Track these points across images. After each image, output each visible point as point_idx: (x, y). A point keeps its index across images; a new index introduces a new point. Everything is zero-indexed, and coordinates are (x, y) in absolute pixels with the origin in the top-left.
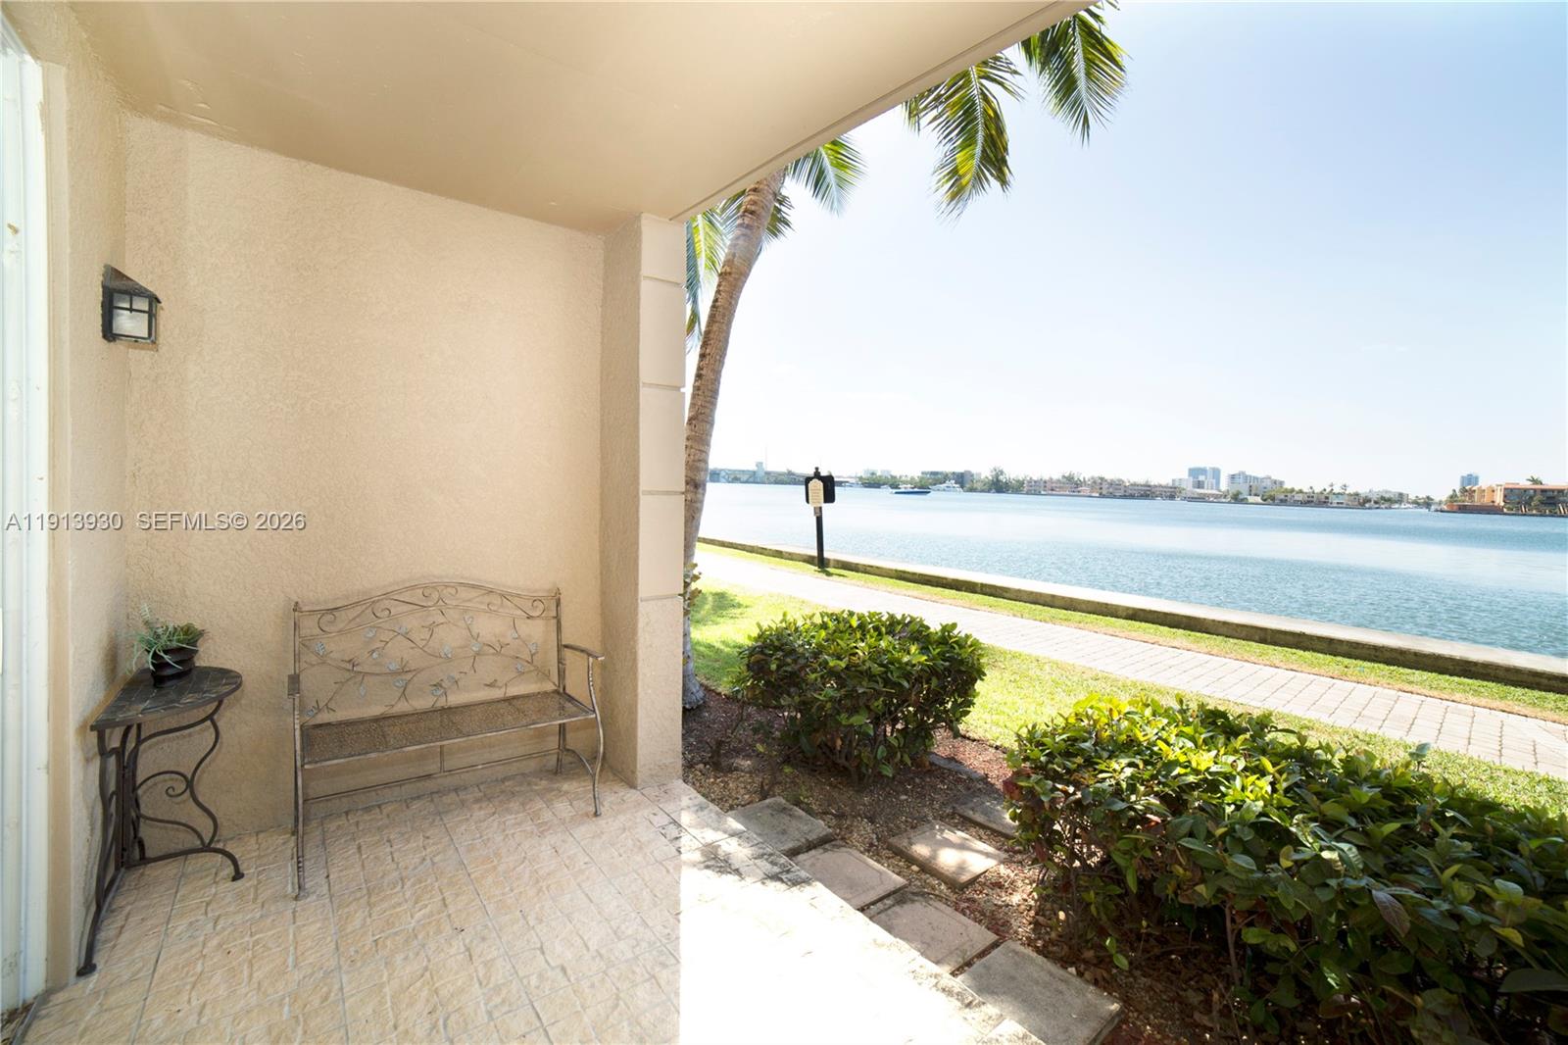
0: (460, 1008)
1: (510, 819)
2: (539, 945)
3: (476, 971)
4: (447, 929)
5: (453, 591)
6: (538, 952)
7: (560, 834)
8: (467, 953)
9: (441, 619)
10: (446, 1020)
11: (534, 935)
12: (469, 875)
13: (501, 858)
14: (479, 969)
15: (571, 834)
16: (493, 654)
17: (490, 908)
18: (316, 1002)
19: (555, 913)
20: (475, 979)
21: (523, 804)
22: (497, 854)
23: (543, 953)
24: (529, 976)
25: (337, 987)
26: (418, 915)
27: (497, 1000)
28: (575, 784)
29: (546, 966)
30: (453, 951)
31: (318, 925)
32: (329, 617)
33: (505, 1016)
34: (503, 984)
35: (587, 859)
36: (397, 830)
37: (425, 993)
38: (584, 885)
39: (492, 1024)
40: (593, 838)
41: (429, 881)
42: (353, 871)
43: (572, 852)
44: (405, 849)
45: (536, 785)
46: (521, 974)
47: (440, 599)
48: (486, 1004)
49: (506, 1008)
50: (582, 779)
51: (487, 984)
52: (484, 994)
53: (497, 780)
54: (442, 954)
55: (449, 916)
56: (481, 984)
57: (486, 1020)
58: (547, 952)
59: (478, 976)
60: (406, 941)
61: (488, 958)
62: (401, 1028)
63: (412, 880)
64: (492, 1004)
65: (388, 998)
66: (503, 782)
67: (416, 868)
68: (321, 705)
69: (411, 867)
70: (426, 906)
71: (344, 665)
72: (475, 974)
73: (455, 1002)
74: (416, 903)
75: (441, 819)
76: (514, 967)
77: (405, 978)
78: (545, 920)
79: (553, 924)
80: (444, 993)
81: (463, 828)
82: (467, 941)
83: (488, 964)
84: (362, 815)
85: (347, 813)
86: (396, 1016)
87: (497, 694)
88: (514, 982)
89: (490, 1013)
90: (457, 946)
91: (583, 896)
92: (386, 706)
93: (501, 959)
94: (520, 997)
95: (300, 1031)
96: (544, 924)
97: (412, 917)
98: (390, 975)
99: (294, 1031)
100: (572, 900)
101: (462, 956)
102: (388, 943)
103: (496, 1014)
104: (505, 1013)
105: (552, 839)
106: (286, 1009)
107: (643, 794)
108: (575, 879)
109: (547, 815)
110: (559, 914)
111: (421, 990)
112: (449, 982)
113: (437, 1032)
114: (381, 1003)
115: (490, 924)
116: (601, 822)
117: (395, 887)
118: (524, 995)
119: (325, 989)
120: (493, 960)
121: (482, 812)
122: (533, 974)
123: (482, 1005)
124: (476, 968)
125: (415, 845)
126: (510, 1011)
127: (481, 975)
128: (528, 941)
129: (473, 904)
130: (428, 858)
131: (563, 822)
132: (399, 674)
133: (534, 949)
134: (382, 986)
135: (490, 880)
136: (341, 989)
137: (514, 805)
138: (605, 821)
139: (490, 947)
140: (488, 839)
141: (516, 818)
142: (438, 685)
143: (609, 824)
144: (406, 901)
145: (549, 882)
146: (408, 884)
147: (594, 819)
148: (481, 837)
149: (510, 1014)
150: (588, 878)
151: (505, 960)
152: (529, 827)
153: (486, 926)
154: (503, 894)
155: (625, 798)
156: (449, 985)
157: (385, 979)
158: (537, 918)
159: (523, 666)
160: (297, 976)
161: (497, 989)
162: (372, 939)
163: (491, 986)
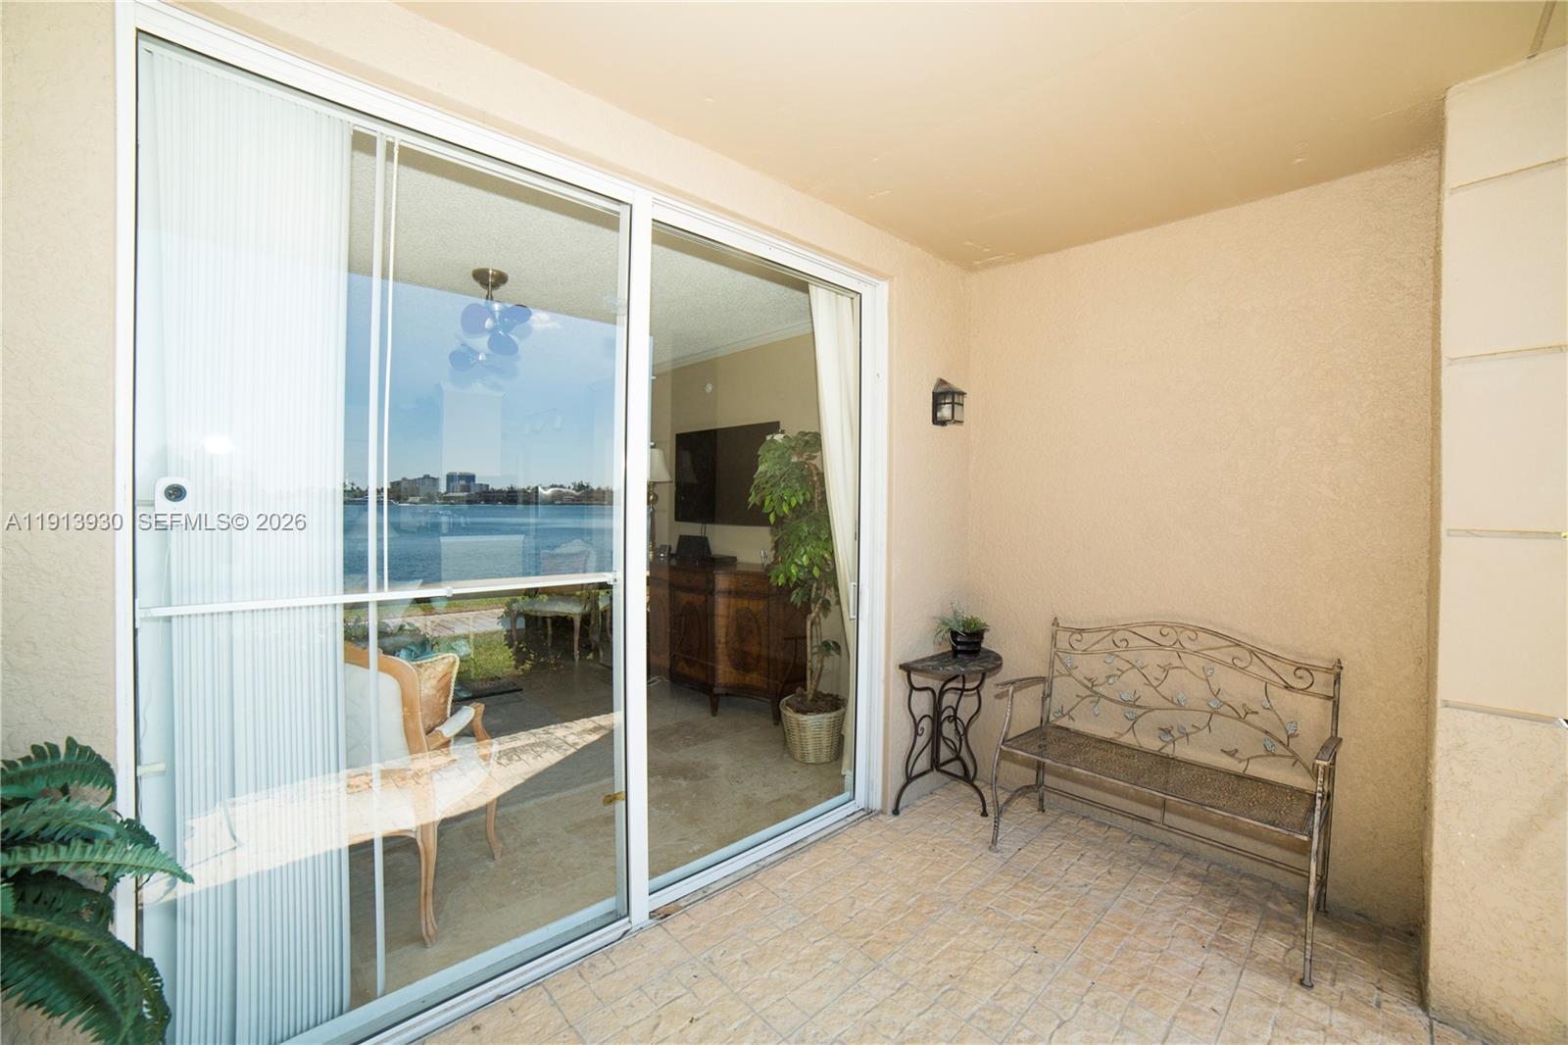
0: (964, 993)
1: (1199, 910)
2: (1065, 1019)
3: (1004, 985)
4: (1031, 940)
5: (1193, 635)
6: (1058, 1022)
7: (1227, 962)
8: (1017, 969)
9: (1176, 662)
10: (950, 989)
11: (1074, 1008)
12: (1098, 923)
13: (1141, 933)
14: (1008, 986)
15: (1241, 973)
16: (1235, 719)
17: (1076, 958)
18: (924, 911)
19: (1115, 1013)
20: (997, 989)
21: (1233, 909)
22: (1142, 928)
23: (1059, 1027)
24: (1026, 1027)
25: (940, 912)
26: (1027, 916)
27: (988, 1015)
28: (1330, 937)
29: (1047, 1038)
30: (1012, 958)
31: (979, 873)
32: (1078, 637)
33: (975, 1030)
34: (1006, 1012)
35: (1221, 1008)
36: (1098, 852)
37: (963, 963)
38: (1179, 1022)
39: (963, 1023)
40: (1262, 998)
41: (1066, 902)
42: (1036, 857)
43: (1213, 987)
44: (1085, 868)
45: (1277, 903)
46: (1024, 1020)
47: (1178, 641)
48: (980, 1009)
49: (983, 1026)
50: (1351, 940)
51: (998, 1000)
52: (988, 1003)
53: (1238, 872)
54: (1004, 953)
55: (1043, 935)
56: (995, 995)
57: (964, 1018)
58: (1063, 1029)
59: (1000, 989)
60: (1000, 925)
61: (1023, 986)
62: (929, 966)
63: (1059, 892)
64: (982, 1014)
65: (949, 944)
66: (1241, 877)
67: (1071, 886)
68: (1065, 712)
69: (1070, 884)
70: (1041, 915)
71: (1086, 682)
72: (1000, 985)
73: (966, 986)
74: (1039, 908)
75: (1140, 868)
76: (1027, 1011)
77: (969, 944)
78: (1099, 1008)
79: (1101, 1019)
80: (972, 975)
81: (1146, 887)
82: (1029, 962)
83: (1017, 990)
84: (1091, 826)
85: (1084, 817)
86: (937, 958)
87: (1237, 767)
88: (1013, 1018)
89: (973, 1016)
90: (1021, 958)
91: (1164, 1030)
92: (1116, 733)
93: (1028, 996)
94: (1001, 1032)
95: (901, 916)
96: (1094, 1011)
97: (1024, 914)
98: (967, 934)
99: (900, 913)
100: (1146, 1021)
101: (1012, 967)
102: (991, 916)
103: (974, 1022)
104: (979, 1029)
105: (1213, 959)
106: (913, 899)
107: (1431, 1027)
108: (1179, 1010)
109: (1242, 938)
110: (1118, 1017)
111: (965, 959)
112: (981, 972)
113: (938, 990)
114: (942, 944)
115: (1058, 968)
116: (1300, 996)
117: (1042, 887)
118: (1005, 1033)
119: (935, 908)
120: (1023, 990)
121: (1182, 887)
122: (1031, 1030)
123: (978, 1006)
124: (1008, 982)
125: (1094, 871)
126: (983, 1031)
127: (1004, 990)
128: (1064, 1008)
129: (1069, 944)
130: (1089, 887)
131: (1252, 955)
132: (1131, 706)
133: (1059, 1017)
134: (955, 934)
135: (1106, 940)
136: (940, 915)
137: (1222, 904)
138: (1305, 998)
139: (1034, 980)
140: (1154, 911)
141: (1205, 915)
142: (1167, 732)
143: (1307, 1006)
144: (1036, 901)
145: (1150, 988)
146: (1053, 892)
147: (1296, 985)
148: (1150, 904)
149: (980, 1033)
150: (1194, 1022)
151: (1029, 1000)
152: (1207, 932)
153: (1054, 966)
154: (1100, 959)
155: (1384, 1004)
156: (979, 974)
157: (962, 933)
158: (1095, 1001)
159: (1273, 746)
160: (937, 889)
161: (999, 1009)
162: (988, 904)
163: (998, 1003)
